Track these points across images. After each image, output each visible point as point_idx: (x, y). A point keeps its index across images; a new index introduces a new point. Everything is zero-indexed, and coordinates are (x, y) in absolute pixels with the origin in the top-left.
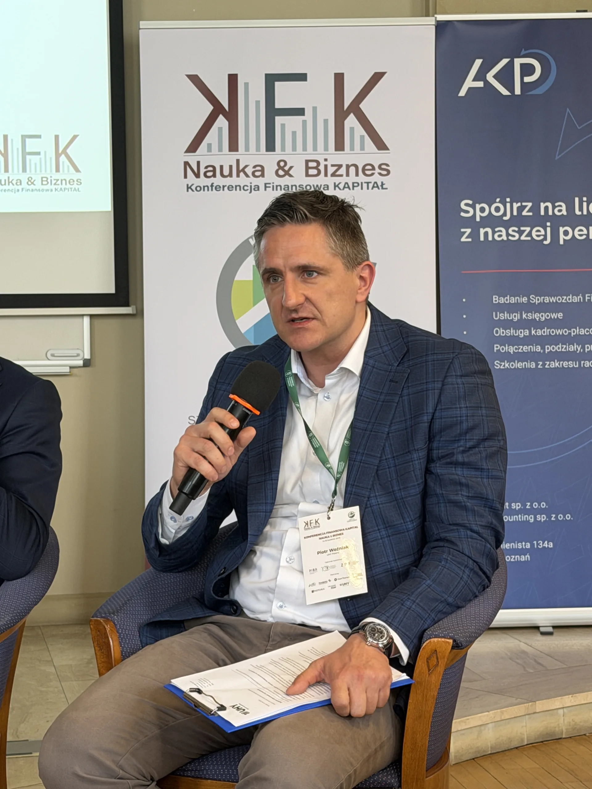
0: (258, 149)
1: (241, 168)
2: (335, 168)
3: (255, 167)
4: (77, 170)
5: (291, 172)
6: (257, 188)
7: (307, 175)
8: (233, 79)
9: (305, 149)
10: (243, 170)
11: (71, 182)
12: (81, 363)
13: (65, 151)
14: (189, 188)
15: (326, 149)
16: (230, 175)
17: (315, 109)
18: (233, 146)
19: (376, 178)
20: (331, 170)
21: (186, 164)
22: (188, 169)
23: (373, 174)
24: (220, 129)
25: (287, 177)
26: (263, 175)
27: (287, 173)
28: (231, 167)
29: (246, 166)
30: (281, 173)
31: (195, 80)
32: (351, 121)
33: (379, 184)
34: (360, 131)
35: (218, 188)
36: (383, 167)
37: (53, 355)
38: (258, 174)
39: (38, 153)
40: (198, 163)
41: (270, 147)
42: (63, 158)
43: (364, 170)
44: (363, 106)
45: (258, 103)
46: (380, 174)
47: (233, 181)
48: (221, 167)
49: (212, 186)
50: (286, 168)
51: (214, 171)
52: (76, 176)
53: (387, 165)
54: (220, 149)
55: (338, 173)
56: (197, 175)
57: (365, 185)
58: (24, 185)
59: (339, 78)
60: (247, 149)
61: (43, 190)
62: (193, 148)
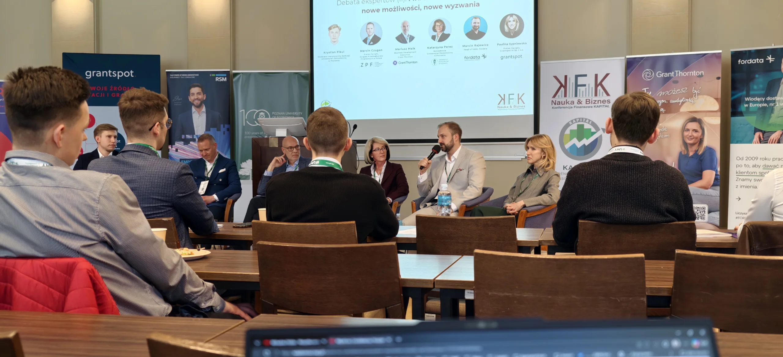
0: (572, 96)
1: (567, 101)
2: (594, 101)
3: (571, 101)
4: (524, 103)
5: (582, 103)
6: (572, 107)
7: (586, 103)
8: (566, 77)
9: (586, 96)
10: (568, 102)
11: (522, 106)
12: (524, 157)
13: (520, 98)
14: (553, 108)
15: (592, 96)
16: (564, 104)
17: (589, 85)
18: (565, 96)
19: (607, 104)
20: (593, 102)
21: (552, 101)
22: (553, 103)
23: (605, 103)
24: (562, 91)
25: (580, 104)
26: (573, 104)
27: (581, 103)
28: (564, 102)
29: (569, 101)
30: (579, 103)
31: (556, 77)
32: (599, 88)
33: (607, 106)
34: (602, 90)
35: (561, 108)
36: (608, 101)
37: (516, 155)
38: (572, 103)
39: (513, 99)
40: (556, 101)
41: (576, 96)
42: (520, 100)
43: (603, 102)
44: (603, 83)
45: (573, 83)
46: (607, 103)
47: (565, 106)
48: (562, 102)
49: (559, 107)
50: (580, 102)
51: (560, 103)
52: (523, 105)
53: (610, 100)
54: (562, 97)
55: (595, 103)
56: (555, 104)
57: (603, 106)
58: (509, 108)
59: (596, 76)
60: (569, 96)
61: (514, 109)
62: (554, 96)
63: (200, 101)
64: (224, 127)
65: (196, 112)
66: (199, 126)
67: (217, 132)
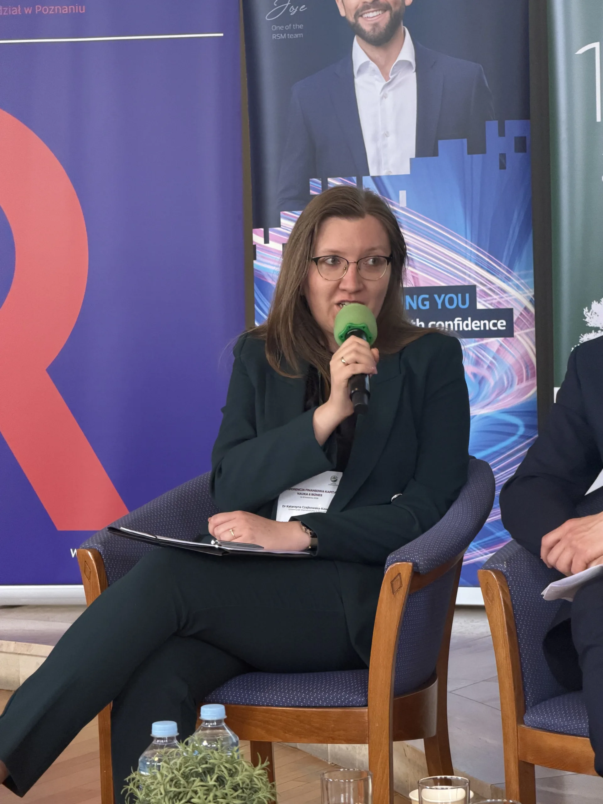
63: (388, 14)
64: (502, 133)
65: (373, 65)
66: (386, 135)
67: (468, 157)
